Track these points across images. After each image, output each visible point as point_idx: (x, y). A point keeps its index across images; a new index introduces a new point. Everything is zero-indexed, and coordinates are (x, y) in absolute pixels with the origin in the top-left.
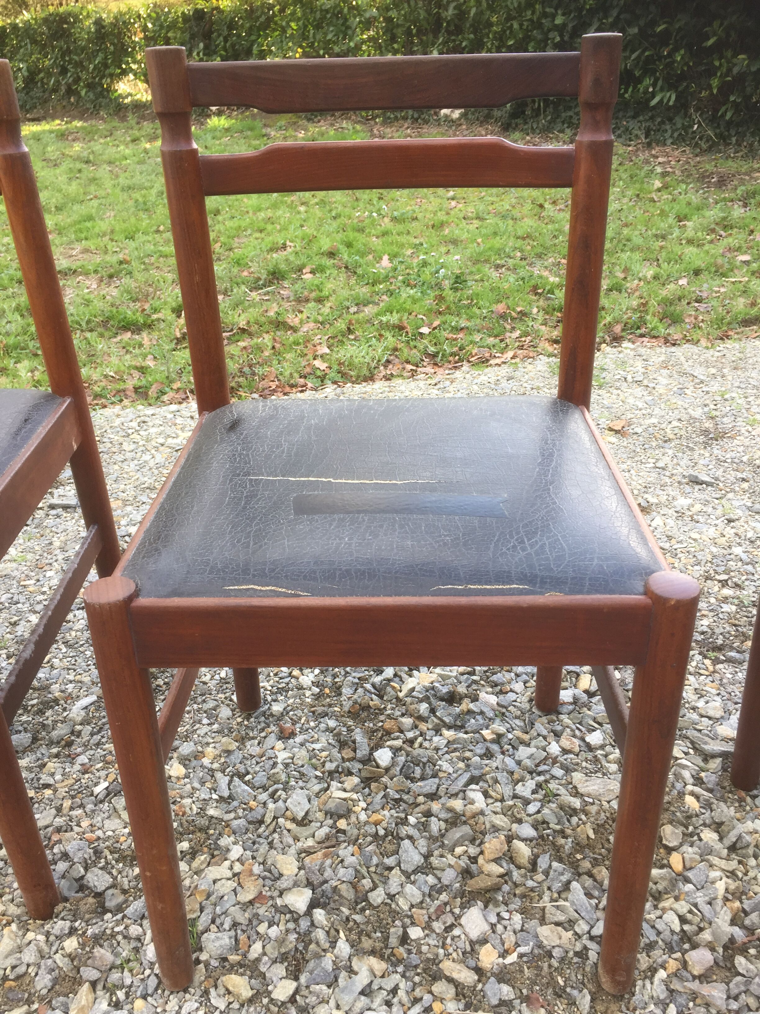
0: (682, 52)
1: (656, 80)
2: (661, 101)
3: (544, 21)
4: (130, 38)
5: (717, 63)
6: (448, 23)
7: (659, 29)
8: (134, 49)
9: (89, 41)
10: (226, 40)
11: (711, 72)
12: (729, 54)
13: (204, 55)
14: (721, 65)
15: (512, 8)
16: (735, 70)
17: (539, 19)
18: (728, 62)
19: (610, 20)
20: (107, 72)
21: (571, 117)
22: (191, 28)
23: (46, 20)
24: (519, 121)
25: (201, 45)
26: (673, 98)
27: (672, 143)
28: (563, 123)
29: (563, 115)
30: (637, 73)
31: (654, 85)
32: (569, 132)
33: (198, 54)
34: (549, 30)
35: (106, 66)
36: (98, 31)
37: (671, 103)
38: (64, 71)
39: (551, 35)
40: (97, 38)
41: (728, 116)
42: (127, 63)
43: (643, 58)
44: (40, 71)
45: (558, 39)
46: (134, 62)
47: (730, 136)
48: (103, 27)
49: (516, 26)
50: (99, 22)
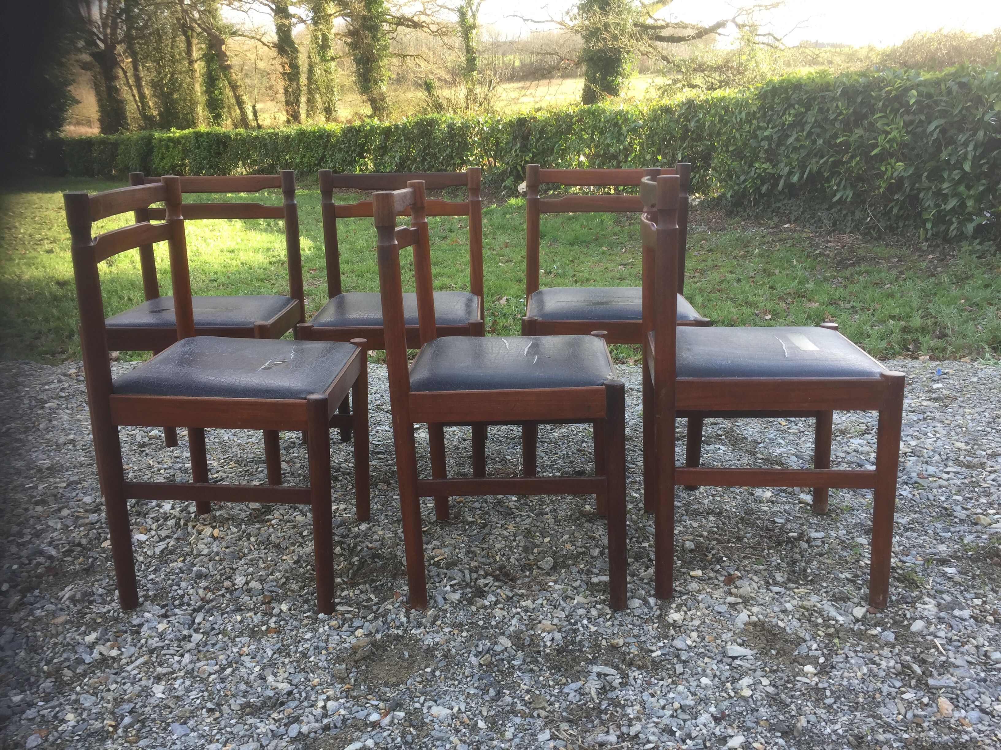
0: (858, 159)
1: (841, 180)
2: (842, 197)
3: (758, 132)
4: (471, 138)
5: (883, 169)
6: (693, 132)
7: (838, 141)
8: (473, 145)
9: (443, 140)
10: (537, 141)
11: (880, 176)
12: (893, 161)
13: (520, 151)
14: (886, 169)
15: (735, 121)
16: (895, 174)
17: (755, 131)
18: (892, 168)
19: (805, 133)
20: (452, 161)
21: (779, 208)
22: (514, 132)
23: (417, 123)
24: (739, 209)
25: (518, 145)
26: (851, 194)
27: (851, 232)
28: (773, 211)
29: (774, 206)
30: (826, 175)
31: (838, 185)
32: (776, 219)
33: (516, 150)
34: (762, 140)
35: (451, 157)
36: (449, 133)
37: (848, 200)
38: (424, 159)
39: (762, 144)
40: (449, 137)
41: (895, 211)
42: (467, 156)
43: (830, 163)
44: (408, 159)
45: (766, 147)
46: (472, 156)
47: (897, 228)
48: (453, 129)
49: (737, 135)
50: (451, 127)
